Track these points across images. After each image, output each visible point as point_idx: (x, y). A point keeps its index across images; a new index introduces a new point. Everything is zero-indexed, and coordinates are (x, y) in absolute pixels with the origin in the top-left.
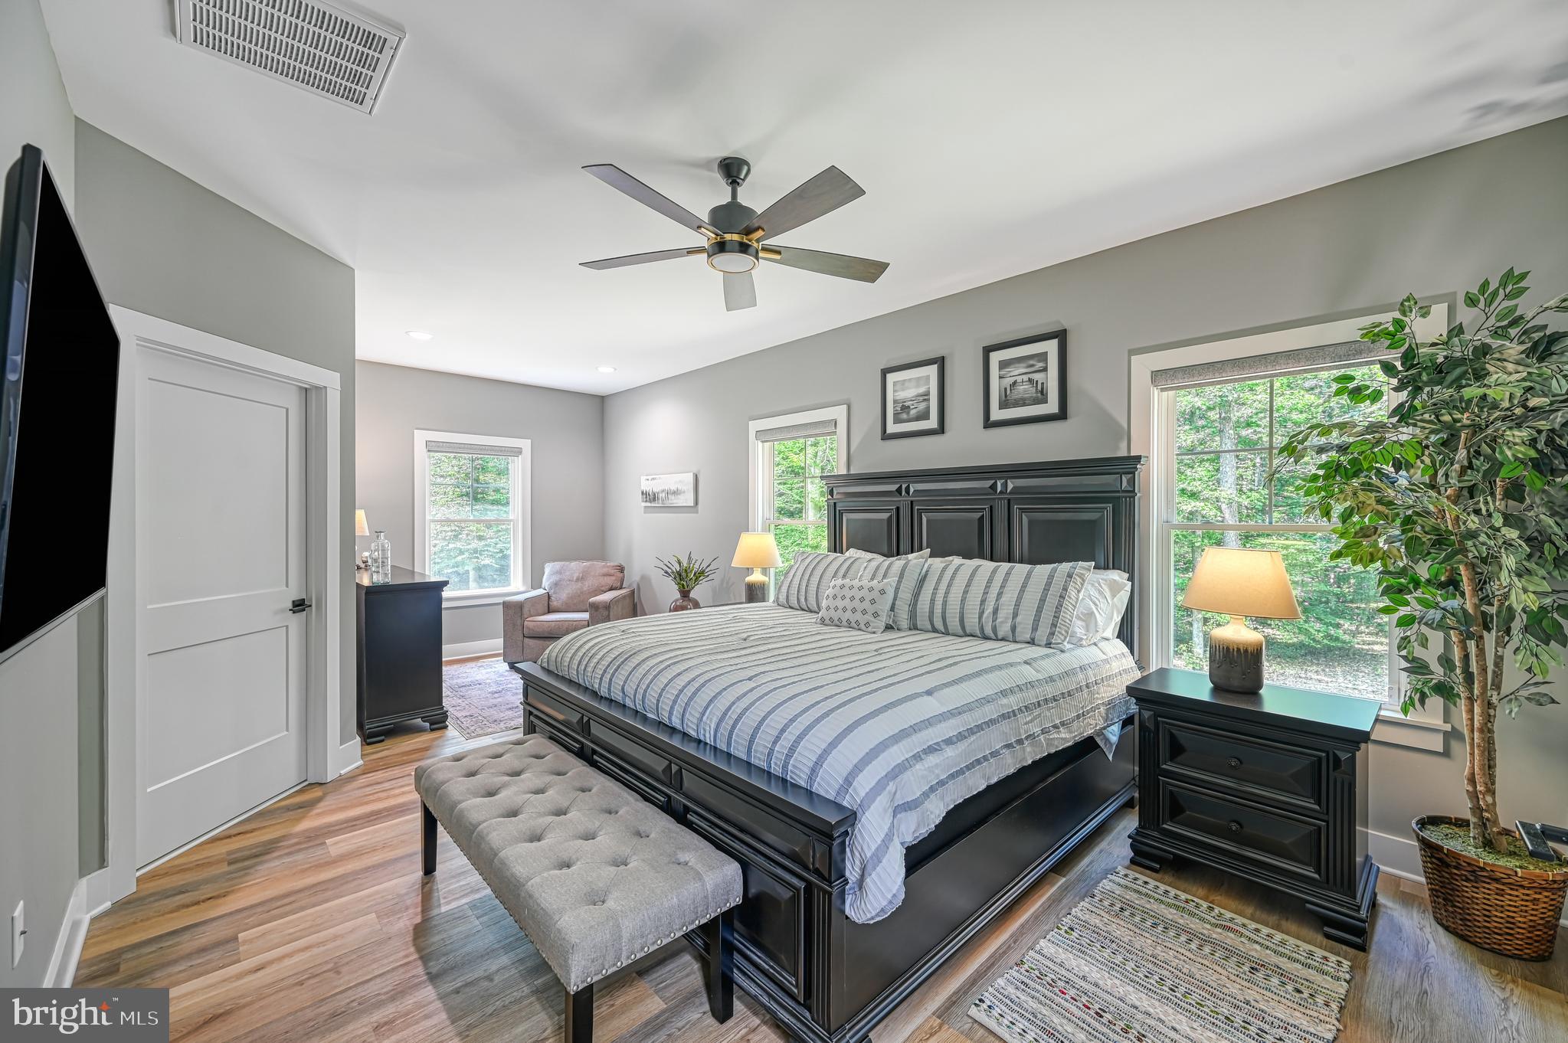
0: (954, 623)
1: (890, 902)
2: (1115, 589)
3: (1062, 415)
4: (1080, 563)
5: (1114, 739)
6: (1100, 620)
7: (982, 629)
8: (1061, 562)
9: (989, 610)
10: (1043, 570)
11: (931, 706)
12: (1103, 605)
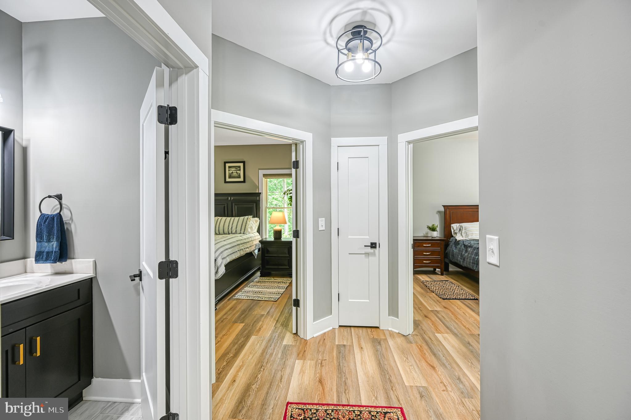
0: (221, 231)
1: (223, 273)
2: (256, 221)
3: (244, 181)
4: (249, 216)
5: (257, 254)
6: (254, 228)
7: (229, 232)
8: (245, 216)
9: (230, 228)
10: (242, 218)
11: (225, 243)
12: (254, 225)
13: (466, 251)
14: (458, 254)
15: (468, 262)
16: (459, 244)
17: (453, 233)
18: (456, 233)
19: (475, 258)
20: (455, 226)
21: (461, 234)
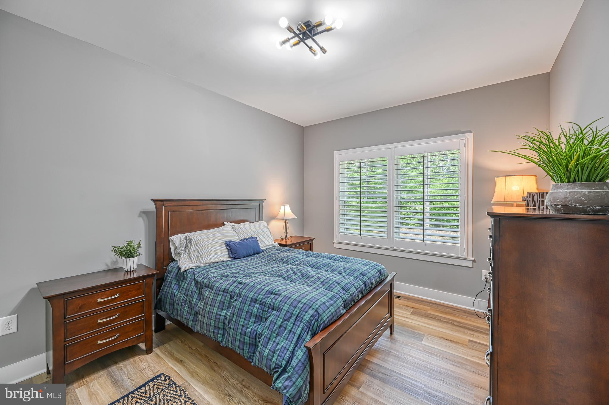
13: (201, 296)
14: (183, 304)
15: (205, 325)
16: (185, 278)
17: (173, 254)
18: (179, 254)
19: (220, 315)
20: (177, 239)
21: (189, 255)
